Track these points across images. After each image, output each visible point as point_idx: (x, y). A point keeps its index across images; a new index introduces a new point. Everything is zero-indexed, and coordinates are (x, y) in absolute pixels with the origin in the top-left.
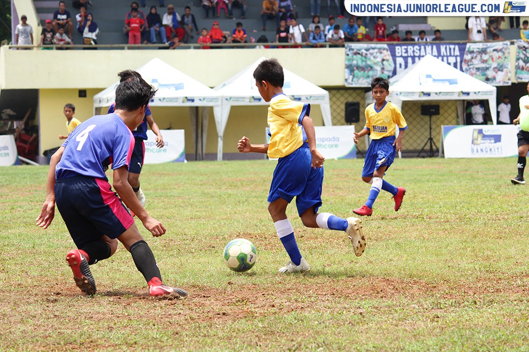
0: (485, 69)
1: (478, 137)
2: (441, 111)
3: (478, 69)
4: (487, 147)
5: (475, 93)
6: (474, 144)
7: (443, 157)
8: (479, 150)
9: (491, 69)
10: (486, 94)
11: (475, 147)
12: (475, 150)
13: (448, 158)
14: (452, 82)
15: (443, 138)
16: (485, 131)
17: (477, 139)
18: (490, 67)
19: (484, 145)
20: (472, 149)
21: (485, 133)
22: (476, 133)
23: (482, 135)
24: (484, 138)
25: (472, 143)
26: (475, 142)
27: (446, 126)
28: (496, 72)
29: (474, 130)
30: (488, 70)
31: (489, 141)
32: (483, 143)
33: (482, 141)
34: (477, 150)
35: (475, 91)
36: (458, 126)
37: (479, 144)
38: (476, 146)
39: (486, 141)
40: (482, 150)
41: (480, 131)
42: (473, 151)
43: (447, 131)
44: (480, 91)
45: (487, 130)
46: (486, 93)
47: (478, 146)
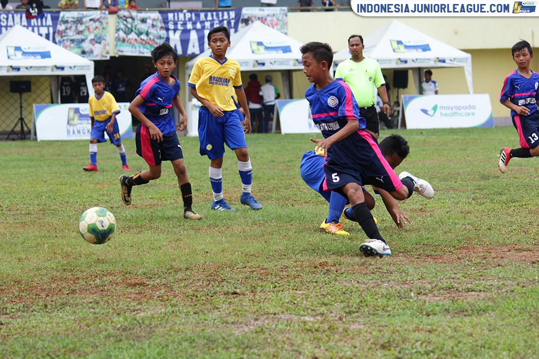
0: (80, 40)
1: (74, 117)
2: (33, 88)
3: (72, 41)
4: (85, 128)
5: (71, 68)
6: (70, 125)
7: (36, 139)
8: (76, 132)
9: (87, 41)
10: (82, 69)
11: (71, 129)
12: (71, 131)
13: (41, 141)
14: (46, 55)
15: (36, 118)
16: (82, 110)
17: (73, 120)
18: (86, 39)
19: (81, 126)
20: (67, 130)
21: (82, 112)
22: (72, 113)
23: (78, 115)
24: (80, 118)
25: (68, 123)
26: (71, 122)
27: (38, 105)
28: (94, 45)
29: (70, 109)
30: (83, 42)
31: (86, 121)
32: (80, 124)
33: (79, 122)
34: (74, 131)
35: (70, 65)
36: (53, 105)
37: (75, 125)
38: (72, 127)
39: (83, 122)
40: (79, 132)
41: (77, 111)
42: (68, 132)
43: (40, 110)
44: (77, 65)
45: (84, 109)
46: (83, 67)
47: (75, 127)
